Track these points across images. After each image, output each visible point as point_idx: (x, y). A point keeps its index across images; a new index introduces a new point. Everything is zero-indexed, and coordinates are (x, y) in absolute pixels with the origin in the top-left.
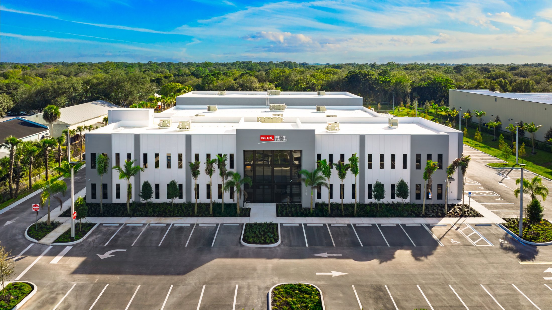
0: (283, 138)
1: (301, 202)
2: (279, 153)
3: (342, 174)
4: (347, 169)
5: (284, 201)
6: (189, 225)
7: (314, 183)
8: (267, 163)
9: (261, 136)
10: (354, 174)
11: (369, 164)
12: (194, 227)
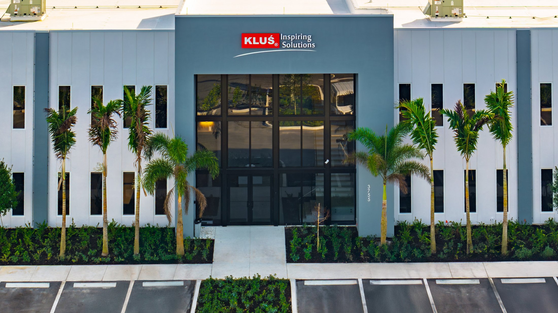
0: (305, 41)
1: (354, 222)
2: (294, 83)
3: (467, 139)
4: (479, 127)
5: (309, 218)
6: (47, 286)
7: (390, 166)
8: (260, 113)
9: (244, 35)
10: (499, 142)
11: (543, 114)
12: (61, 291)
